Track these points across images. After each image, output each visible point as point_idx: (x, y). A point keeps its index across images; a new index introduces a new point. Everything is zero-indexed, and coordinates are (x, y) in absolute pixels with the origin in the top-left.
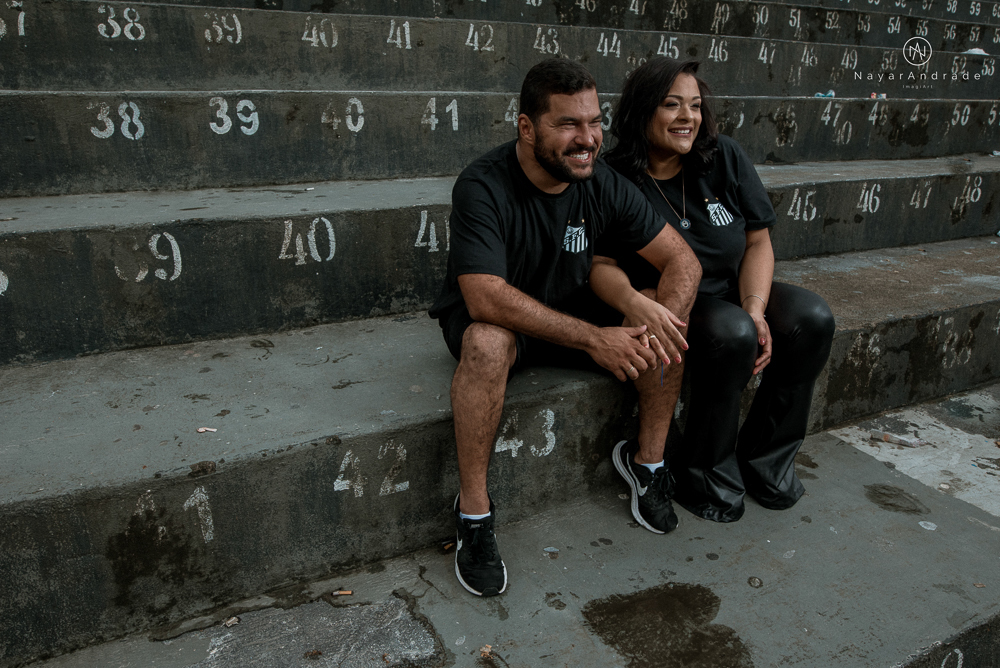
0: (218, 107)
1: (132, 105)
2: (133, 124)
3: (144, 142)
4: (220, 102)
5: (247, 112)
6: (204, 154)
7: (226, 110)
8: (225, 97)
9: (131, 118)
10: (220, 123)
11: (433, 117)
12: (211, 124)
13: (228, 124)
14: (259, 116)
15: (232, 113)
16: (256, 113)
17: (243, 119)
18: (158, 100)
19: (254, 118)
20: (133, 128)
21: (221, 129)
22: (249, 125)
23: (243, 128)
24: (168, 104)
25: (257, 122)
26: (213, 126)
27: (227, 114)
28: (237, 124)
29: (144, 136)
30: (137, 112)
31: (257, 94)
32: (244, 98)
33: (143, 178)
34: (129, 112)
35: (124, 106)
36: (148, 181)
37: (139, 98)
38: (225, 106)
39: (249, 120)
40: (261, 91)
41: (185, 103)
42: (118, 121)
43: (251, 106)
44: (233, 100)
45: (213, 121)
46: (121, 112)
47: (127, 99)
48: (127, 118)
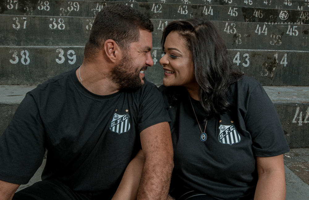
0: (60, 53)
1: (26, 51)
2: (26, 58)
3: (29, 66)
4: (61, 51)
5: (71, 55)
6: (53, 71)
7: (63, 54)
8: (63, 49)
9: (25, 56)
10: (60, 59)
11: (155, 59)
12: (56, 59)
13: (63, 59)
14: (76, 57)
15: (65, 55)
16: (75, 55)
17: (70, 58)
18: (36, 49)
19: (74, 57)
20: (26, 60)
21: (60, 61)
22: (72, 60)
23: (69, 62)
24: (40, 51)
25: (75, 59)
26: (57, 60)
27: (63, 55)
28: (67, 59)
29: (30, 64)
30: (28, 54)
31: (76, 48)
32: (71, 49)
33: (27, 80)
34: (25, 54)
35: (23, 52)
36: (29, 81)
37: (29, 49)
38: (62, 52)
39: (72, 58)
40: (78, 46)
41: (46, 51)
42: (20, 57)
43: (73, 52)
44: (66, 50)
45: (57, 58)
46: (22, 54)
47: (24, 49)
48: (24, 56)
